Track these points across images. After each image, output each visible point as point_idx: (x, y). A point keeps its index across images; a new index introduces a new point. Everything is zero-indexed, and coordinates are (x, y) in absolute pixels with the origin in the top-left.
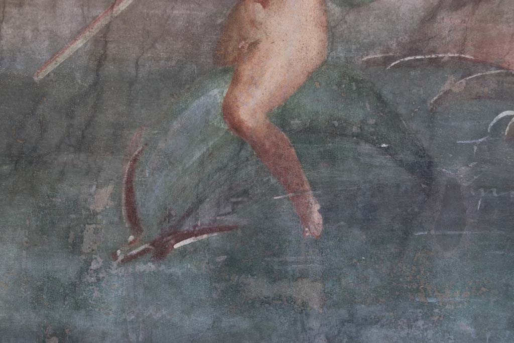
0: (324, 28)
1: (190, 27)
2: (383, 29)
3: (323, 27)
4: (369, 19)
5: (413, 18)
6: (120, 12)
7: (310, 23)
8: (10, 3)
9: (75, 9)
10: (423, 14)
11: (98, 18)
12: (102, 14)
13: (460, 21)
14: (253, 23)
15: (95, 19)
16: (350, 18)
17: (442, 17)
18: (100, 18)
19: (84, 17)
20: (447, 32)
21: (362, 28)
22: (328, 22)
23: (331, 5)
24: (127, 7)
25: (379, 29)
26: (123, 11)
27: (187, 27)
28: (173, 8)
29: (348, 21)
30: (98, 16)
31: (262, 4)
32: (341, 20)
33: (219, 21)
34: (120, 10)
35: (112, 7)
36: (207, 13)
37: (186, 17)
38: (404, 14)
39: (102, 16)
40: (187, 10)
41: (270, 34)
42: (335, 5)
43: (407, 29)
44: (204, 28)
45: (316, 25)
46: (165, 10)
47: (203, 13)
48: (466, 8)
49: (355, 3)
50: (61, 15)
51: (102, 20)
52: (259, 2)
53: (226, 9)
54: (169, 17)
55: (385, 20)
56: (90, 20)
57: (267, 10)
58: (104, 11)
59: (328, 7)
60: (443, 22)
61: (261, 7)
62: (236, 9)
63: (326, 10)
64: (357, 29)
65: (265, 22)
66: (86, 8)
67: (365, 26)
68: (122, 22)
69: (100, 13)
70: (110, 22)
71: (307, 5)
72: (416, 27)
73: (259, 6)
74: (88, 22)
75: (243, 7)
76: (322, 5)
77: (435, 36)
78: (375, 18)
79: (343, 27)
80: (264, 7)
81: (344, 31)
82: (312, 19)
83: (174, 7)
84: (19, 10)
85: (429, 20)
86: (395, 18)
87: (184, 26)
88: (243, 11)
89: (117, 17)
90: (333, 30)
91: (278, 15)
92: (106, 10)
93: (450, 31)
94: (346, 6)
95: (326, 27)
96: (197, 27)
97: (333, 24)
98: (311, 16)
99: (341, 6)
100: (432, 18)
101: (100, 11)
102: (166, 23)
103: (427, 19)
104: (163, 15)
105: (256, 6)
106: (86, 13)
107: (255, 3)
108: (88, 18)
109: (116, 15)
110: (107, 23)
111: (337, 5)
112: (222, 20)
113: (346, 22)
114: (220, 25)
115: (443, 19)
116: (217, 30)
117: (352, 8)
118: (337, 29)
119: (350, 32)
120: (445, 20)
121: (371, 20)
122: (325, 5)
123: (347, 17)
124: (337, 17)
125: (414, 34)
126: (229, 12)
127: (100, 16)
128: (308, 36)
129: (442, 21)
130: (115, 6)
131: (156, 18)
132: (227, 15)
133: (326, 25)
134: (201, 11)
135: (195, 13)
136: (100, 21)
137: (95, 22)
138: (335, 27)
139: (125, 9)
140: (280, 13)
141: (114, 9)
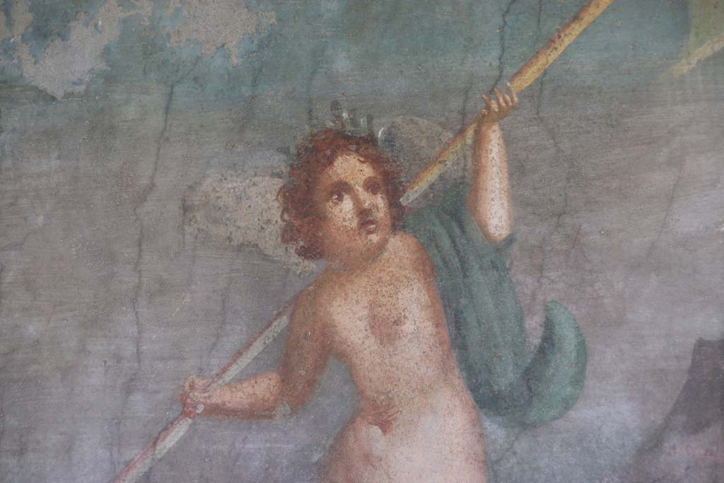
0: (481, 464)
1: (270, 470)
2: (576, 464)
3: (479, 462)
4: (552, 448)
5: (623, 445)
6: (165, 451)
7: (457, 457)
8: (7, 451)
9: (100, 452)
10: (640, 438)
11: (132, 463)
12: (138, 457)
13: (702, 452)
14: (367, 457)
15: (129, 465)
16: (522, 445)
17: (672, 444)
18: (135, 463)
19: (112, 463)
20: (683, 471)
21: (542, 464)
22: (486, 453)
23: (490, 425)
24: (177, 443)
25: (569, 465)
26: (170, 449)
27: (267, 469)
28: (245, 440)
29: (519, 451)
30: (133, 459)
31: (381, 428)
32: (508, 450)
33: (316, 457)
34: (165, 447)
35: (155, 444)
36: (296, 446)
37: (265, 453)
38: (608, 439)
39: (138, 459)
40: (266, 441)
41: (395, 475)
42: (497, 426)
43: (616, 465)
44: (292, 470)
45: (467, 460)
46: (233, 443)
47: (290, 446)
48: (711, 429)
49: (528, 422)
50: (79, 463)
51: (138, 465)
52: (376, 425)
53: (325, 438)
54: (238, 455)
55: (578, 449)
56: (122, 466)
57: (388, 436)
58: (142, 452)
59: (485, 429)
60: (675, 453)
61: (380, 431)
62: (341, 437)
63: (482, 434)
64: (534, 466)
65: (387, 456)
66: (115, 449)
67: (547, 460)
68: (168, 467)
69: (136, 455)
70: (151, 469)
71: (451, 427)
72: (631, 462)
73: (376, 430)
74: (118, 470)
75: (351, 433)
76: (474, 425)
77: (663, 478)
78: (562, 446)
79: (511, 461)
80: (384, 432)
81: (512, 468)
82: (459, 449)
83: (246, 438)
84: (19, 461)
85: (650, 449)
86: (596, 446)
87: (261, 467)
88: (352, 439)
89: (160, 460)
90: (496, 468)
91: (407, 443)
92: (146, 450)
93: (688, 468)
94: (513, 427)
95: (484, 462)
96: (282, 469)
97: (494, 457)
98: (458, 444)
99: (506, 427)
100: (656, 446)
101: (137, 451)
102: (234, 465)
103: (647, 448)
104: (230, 452)
105: (371, 430)
106: (115, 456)
107: (370, 426)
108: (119, 463)
109: (159, 456)
110: (146, 469)
111: (500, 425)
112: (321, 455)
113: (515, 453)
114: (316, 464)
115: (674, 448)
116: (312, 471)
117: (525, 429)
118: (501, 466)
119: (523, 471)
120: (678, 450)
121: (555, 449)
122: (481, 426)
123: (516, 444)
124: (501, 446)
125: (628, 473)
126: (331, 442)
127: (136, 459)
128: (456, 478)
129: (672, 451)
130: (159, 442)
131: (220, 458)
132: (327, 446)
133: (484, 458)
134: (288, 442)
135: (279, 445)
136: (135, 467)
137: (128, 470)
138: (497, 462)
139: (174, 446)
140: (409, 441)
141: (157, 447)
